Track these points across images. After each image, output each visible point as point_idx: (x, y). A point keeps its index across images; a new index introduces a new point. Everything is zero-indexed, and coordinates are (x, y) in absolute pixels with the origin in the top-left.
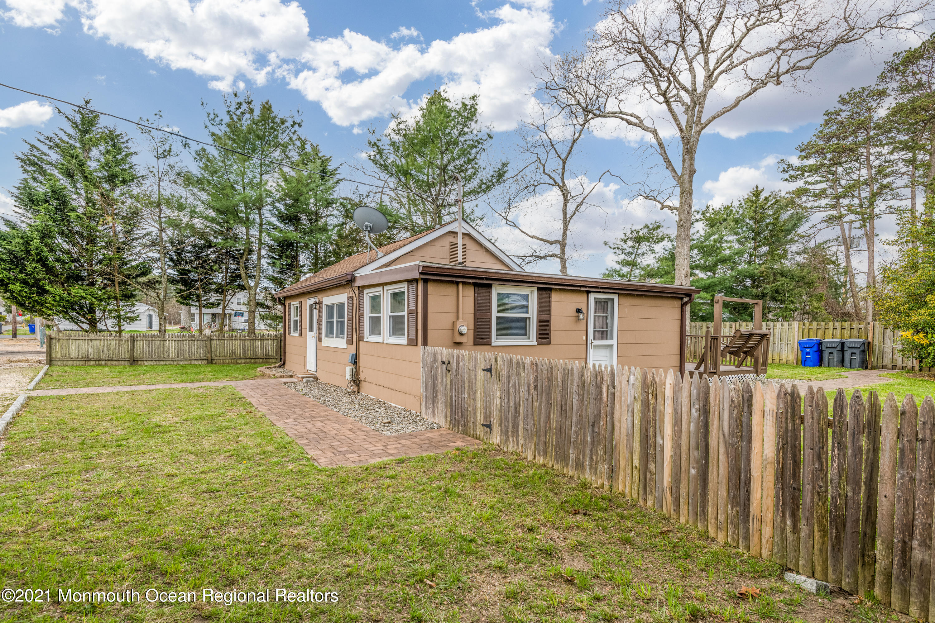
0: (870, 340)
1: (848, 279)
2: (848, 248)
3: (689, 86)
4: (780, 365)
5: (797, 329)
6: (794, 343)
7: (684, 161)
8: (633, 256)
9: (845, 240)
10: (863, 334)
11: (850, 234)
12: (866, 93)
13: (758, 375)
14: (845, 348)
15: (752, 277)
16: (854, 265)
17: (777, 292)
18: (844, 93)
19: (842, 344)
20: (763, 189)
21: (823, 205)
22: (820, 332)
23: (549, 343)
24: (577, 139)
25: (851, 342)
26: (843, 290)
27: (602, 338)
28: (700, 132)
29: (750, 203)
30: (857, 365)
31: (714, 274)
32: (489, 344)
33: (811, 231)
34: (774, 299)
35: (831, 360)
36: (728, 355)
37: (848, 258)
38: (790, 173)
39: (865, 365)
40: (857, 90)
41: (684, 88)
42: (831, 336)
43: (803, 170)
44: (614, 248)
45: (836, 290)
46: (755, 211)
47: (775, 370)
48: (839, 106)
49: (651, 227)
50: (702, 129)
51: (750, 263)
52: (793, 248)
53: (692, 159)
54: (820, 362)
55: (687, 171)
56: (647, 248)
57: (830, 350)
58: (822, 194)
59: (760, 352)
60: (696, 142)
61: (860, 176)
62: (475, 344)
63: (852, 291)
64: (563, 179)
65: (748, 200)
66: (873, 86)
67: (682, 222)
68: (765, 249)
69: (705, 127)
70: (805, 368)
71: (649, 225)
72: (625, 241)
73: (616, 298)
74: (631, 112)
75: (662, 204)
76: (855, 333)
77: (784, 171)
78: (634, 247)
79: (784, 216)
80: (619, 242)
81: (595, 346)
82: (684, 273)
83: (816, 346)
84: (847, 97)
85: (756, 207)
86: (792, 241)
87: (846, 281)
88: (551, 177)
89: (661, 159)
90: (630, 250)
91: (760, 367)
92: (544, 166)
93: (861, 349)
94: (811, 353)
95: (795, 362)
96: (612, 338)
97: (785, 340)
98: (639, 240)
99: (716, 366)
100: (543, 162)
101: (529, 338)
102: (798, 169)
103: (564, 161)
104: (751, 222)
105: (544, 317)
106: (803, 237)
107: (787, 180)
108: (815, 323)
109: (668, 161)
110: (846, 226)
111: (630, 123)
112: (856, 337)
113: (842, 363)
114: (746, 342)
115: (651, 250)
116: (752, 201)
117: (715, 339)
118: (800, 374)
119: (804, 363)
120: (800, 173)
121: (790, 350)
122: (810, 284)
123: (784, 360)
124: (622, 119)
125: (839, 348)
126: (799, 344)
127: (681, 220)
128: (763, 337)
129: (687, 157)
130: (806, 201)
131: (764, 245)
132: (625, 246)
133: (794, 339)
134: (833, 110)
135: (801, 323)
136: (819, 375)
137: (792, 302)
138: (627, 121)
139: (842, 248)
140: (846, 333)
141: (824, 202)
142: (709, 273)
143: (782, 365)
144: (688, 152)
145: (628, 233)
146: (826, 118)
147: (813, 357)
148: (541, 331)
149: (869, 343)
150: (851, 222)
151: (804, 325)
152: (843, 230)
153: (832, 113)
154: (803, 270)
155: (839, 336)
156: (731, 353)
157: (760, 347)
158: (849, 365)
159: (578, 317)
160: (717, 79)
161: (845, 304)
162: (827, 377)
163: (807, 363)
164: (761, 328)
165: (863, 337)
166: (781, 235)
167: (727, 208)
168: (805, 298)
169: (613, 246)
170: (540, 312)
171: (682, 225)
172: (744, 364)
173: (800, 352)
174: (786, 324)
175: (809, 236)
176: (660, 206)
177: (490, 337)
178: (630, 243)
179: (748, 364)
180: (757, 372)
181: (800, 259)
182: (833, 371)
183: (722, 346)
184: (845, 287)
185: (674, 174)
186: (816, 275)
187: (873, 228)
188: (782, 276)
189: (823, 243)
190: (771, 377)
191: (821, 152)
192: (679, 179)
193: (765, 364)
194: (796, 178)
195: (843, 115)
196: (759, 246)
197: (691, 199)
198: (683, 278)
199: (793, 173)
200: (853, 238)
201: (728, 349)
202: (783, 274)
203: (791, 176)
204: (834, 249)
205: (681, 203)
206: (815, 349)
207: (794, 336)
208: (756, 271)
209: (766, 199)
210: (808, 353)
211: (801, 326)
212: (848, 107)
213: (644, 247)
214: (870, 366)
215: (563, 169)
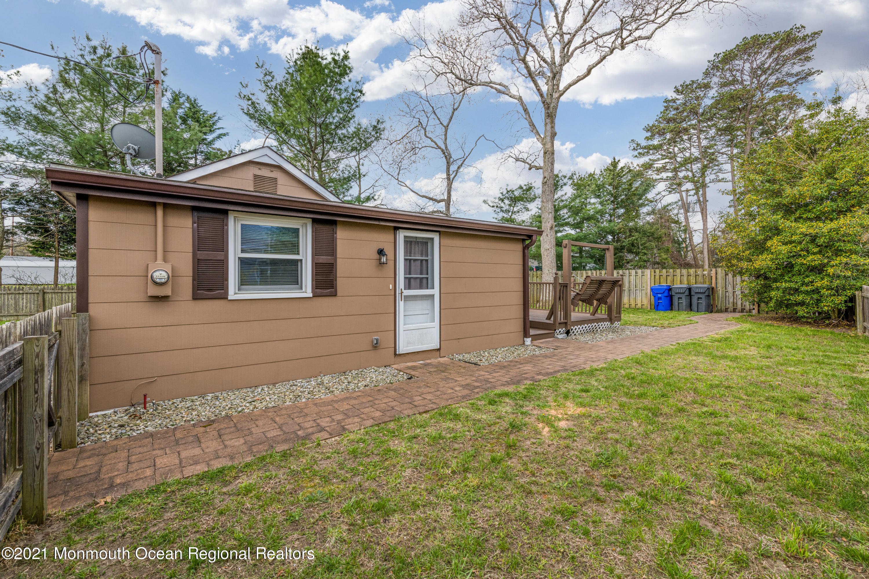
0: (713, 285)
1: (688, 236)
2: (687, 211)
3: (549, 60)
4: (636, 309)
5: (649, 276)
6: (647, 289)
7: (546, 124)
8: (510, 214)
9: (683, 204)
10: (707, 280)
11: (687, 200)
12: (695, 86)
13: (612, 323)
14: (693, 293)
15: (612, 233)
16: (691, 225)
17: (633, 245)
18: (678, 85)
19: (690, 289)
20: (619, 161)
21: (665, 177)
22: (669, 279)
23: (335, 295)
24: (457, 109)
25: (697, 287)
26: (684, 245)
27: (421, 288)
28: (559, 98)
29: (608, 172)
30: (704, 309)
31: (582, 230)
32: (224, 297)
33: (658, 197)
34: (630, 251)
35: (680, 305)
36: (580, 303)
37: (687, 218)
38: (639, 151)
39: (710, 309)
40: (688, 83)
41: (544, 61)
42: (679, 282)
43: (648, 148)
44: (493, 207)
45: (679, 244)
46: (612, 179)
47: (631, 315)
48: (674, 95)
49: (524, 188)
50: (561, 95)
51: (610, 221)
52: (644, 210)
53: (553, 122)
54: (670, 307)
55: (549, 134)
56: (522, 207)
57: (680, 296)
58: (664, 169)
59: (613, 299)
60: (556, 108)
61: (691, 154)
62: (195, 297)
63: (691, 245)
64: (445, 144)
65: (608, 169)
66: (700, 80)
67: (546, 179)
68: (622, 211)
69: (562, 94)
70: (658, 312)
71: (523, 186)
72: (502, 200)
73: (436, 237)
74: (499, 82)
75: (530, 165)
76: (700, 279)
77: (634, 149)
78: (510, 205)
79: (637, 184)
80: (497, 201)
81: (407, 298)
82: (549, 225)
83: (667, 291)
84: (680, 88)
85: (614, 175)
86: (643, 205)
87: (686, 238)
88: (432, 141)
89: (526, 124)
90: (507, 207)
91: (614, 314)
92: (425, 129)
93: (707, 294)
94: (663, 298)
95: (649, 306)
96: (433, 288)
97: (639, 286)
98: (515, 200)
99: (567, 315)
100: (424, 125)
101: (301, 288)
102: (645, 148)
103: (446, 128)
104: (610, 188)
105: (323, 259)
106: (651, 202)
107: (636, 156)
108: (664, 271)
109: (532, 125)
110: (684, 194)
111: (499, 91)
112: (701, 283)
113: (690, 307)
114: (598, 289)
115: (525, 208)
116: (610, 170)
117: (565, 286)
118: (653, 319)
119: (657, 307)
120: (646, 151)
121: (644, 295)
122: (659, 239)
123: (639, 305)
124: (492, 87)
125: (687, 293)
126: (652, 290)
127: (545, 178)
128: (615, 283)
129: (548, 121)
130: (651, 174)
131: (621, 207)
132: (502, 205)
133: (647, 285)
134: (670, 98)
135: (653, 270)
136: (671, 321)
137: (645, 254)
138: (496, 89)
139: (682, 211)
140: (692, 280)
141: (664, 175)
142: (578, 230)
143: (638, 309)
144: (548, 116)
145: (505, 193)
146: (666, 104)
147: (664, 301)
148: (319, 277)
149: (713, 288)
150: (687, 191)
151: (655, 272)
152: (681, 196)
153: (669, 101)
154: (652, 227)
155: (686, 282)
156: (583, 301)
157: (612, 294)
158: (696, 309)
159: (380, 259)
160: (572, 54)
161: (686, 256)
162: (679, 323)
163: (660, 307)
164: (613, 275)
165: (707, 283)
166: (635, 199)
167: (590, 175)
168: (655, 251)
169: (491, 205)
170: (316, 253)
171: (546, 182)
172: (599, 311)
173: (652, 297)
174: (639, 271)
175: (656, 201)
176: (527, 166)
177: (224, 287)
178: (507, 202)
179: (603, 312)
180: (611, 320)
181: (650, 219)
182: (683, 316)
183: (573, 294)
184: (685, 242)
185: (538, 137)
186: (663, 231)
187: (704, 194)
188: (637, 232)
189: (668, 206)
190: (626, 324)
191: (662, 133)
192: (543, 141)
193: (619, 312)
194: (644, 155)
195: (678, 102)
196: (618, 208)
197: (553, 158)
198: (549, 230)
199: (641, 151)
200: (690, 204)
201: (578, 297)
202: (636, 230)
203: (640, 154)
204: (676, 212)
205: (544, 162)
206: (666, 294)
207: (647, 282)
208: (616, 228)
209: (622, 168)
210: (659, 298)
211: (653, 273)
212: (680, 97)
213: (519, 206)
214: (715, 309)
215: (446, 135)
